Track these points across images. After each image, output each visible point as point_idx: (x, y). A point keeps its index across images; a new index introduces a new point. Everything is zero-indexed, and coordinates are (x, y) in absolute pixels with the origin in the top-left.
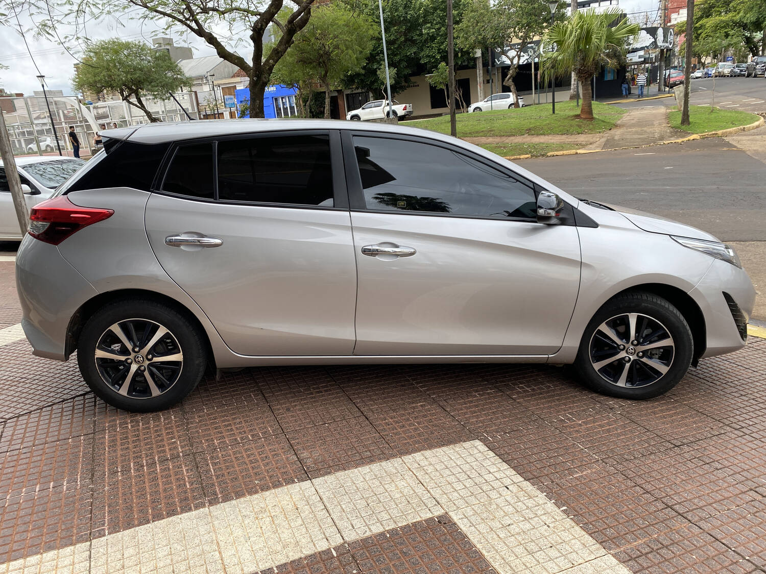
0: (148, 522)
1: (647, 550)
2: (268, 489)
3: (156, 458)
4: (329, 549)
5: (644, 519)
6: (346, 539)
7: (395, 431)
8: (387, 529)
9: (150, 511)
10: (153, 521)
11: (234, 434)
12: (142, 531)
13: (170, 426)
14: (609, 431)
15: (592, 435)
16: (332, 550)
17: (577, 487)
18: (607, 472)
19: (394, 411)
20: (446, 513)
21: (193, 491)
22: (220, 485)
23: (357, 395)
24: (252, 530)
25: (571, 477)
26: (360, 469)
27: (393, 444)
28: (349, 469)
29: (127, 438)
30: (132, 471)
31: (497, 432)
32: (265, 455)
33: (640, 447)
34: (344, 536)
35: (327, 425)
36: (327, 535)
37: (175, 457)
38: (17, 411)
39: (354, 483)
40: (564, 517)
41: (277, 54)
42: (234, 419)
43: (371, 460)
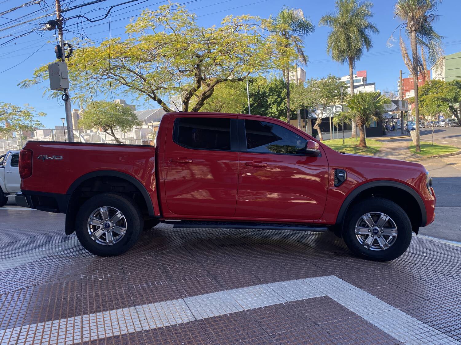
2: (248, 286)
3: (195, 276)
5: (411, 301)
7: (296, 271)
9: (202, 291)
10: (205, 294)
11: (225, 269)
13: (195, 266)
15: (384, 276)
16: (283, 303)
17: (381, 291)
18: (393, 287)
20: (327, 295)
21: (217, 286)
22: (228, 284)
24: (248, 297)
25: (377, 288)
26: (285, 282)
27: (297, 275)
28: (281, 282)
29: (178, 269)
30: (187, 280)
31: (342, 273)
32: (242, 276)
34: (287, 300)
35: (265, 268)
36: (280, 300)
37: (203, 276)
39: (285, 286)
40: (377, 299)
42: (223, 265)
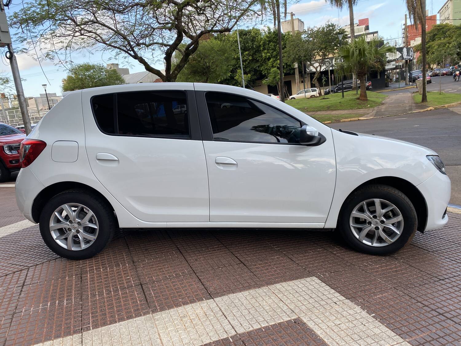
0: (116, 322)
1: (430, 339)
2: (187, 304)
3: (119, 287)
4: (228, 338)
5: (425, 321)
6: (237, 331)
7: (262, 272)
8: (263, 326)
9: (117, 316)
10: (118, 322)
11: (165, 273)
12: (113, 327)
13: (125, 269)
14: (396, 271)
15: (386, 274)
16: (230, 338)
17: (380, 303)
18: (398, 294)
19: (261, 261)
20: (299, 317)
21: (141, 305)
22: (158, 302)
23: (237, 252)
24: (179, 327)
25: (376, 297)
26: (243, 293)
27: (262, 279)
28: (236, 293)
29: (100, 276)
30: (105, 294)
31: (326, 272)
32: (184, 285)
33: (418, 280)
34: (237, 330)
35: (220, 268)
36: (226, 330)
37: (130, 287)
38: (35, 263)
39: (240, 301)
40: (374, 320)
41: (179, 67)
42: (164, 265)
43: (249, 287)
